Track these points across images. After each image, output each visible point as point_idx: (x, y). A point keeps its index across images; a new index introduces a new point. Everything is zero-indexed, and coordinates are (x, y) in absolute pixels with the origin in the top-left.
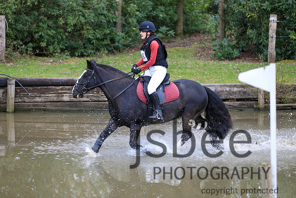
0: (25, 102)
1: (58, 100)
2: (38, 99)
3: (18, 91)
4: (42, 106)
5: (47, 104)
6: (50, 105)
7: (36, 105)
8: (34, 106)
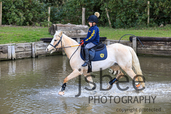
0: (142, 50)
1: (158, 49)
2: (148, 49)
3: (139, 43)
4: (150, 52)
5: (153, 52)
6: (154, 52)
7: (148, 52)
8: (146, 52)
